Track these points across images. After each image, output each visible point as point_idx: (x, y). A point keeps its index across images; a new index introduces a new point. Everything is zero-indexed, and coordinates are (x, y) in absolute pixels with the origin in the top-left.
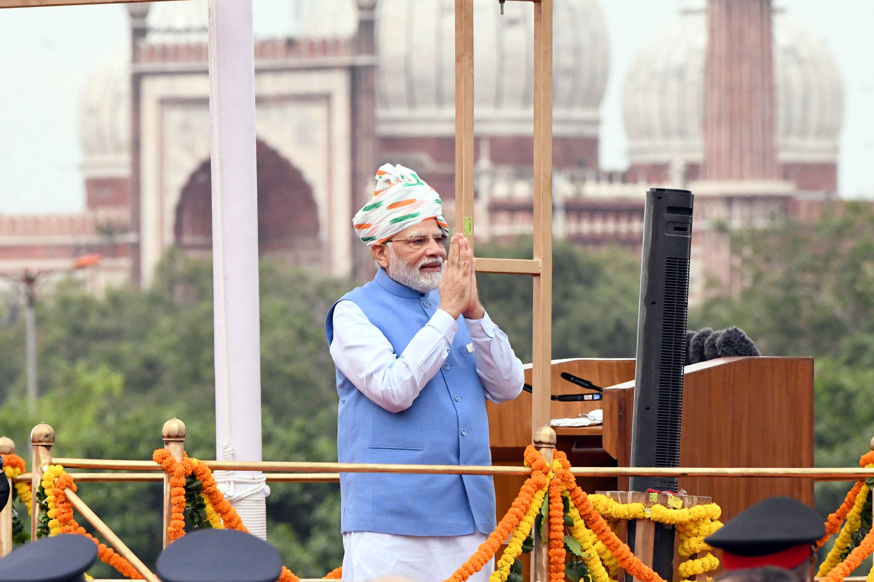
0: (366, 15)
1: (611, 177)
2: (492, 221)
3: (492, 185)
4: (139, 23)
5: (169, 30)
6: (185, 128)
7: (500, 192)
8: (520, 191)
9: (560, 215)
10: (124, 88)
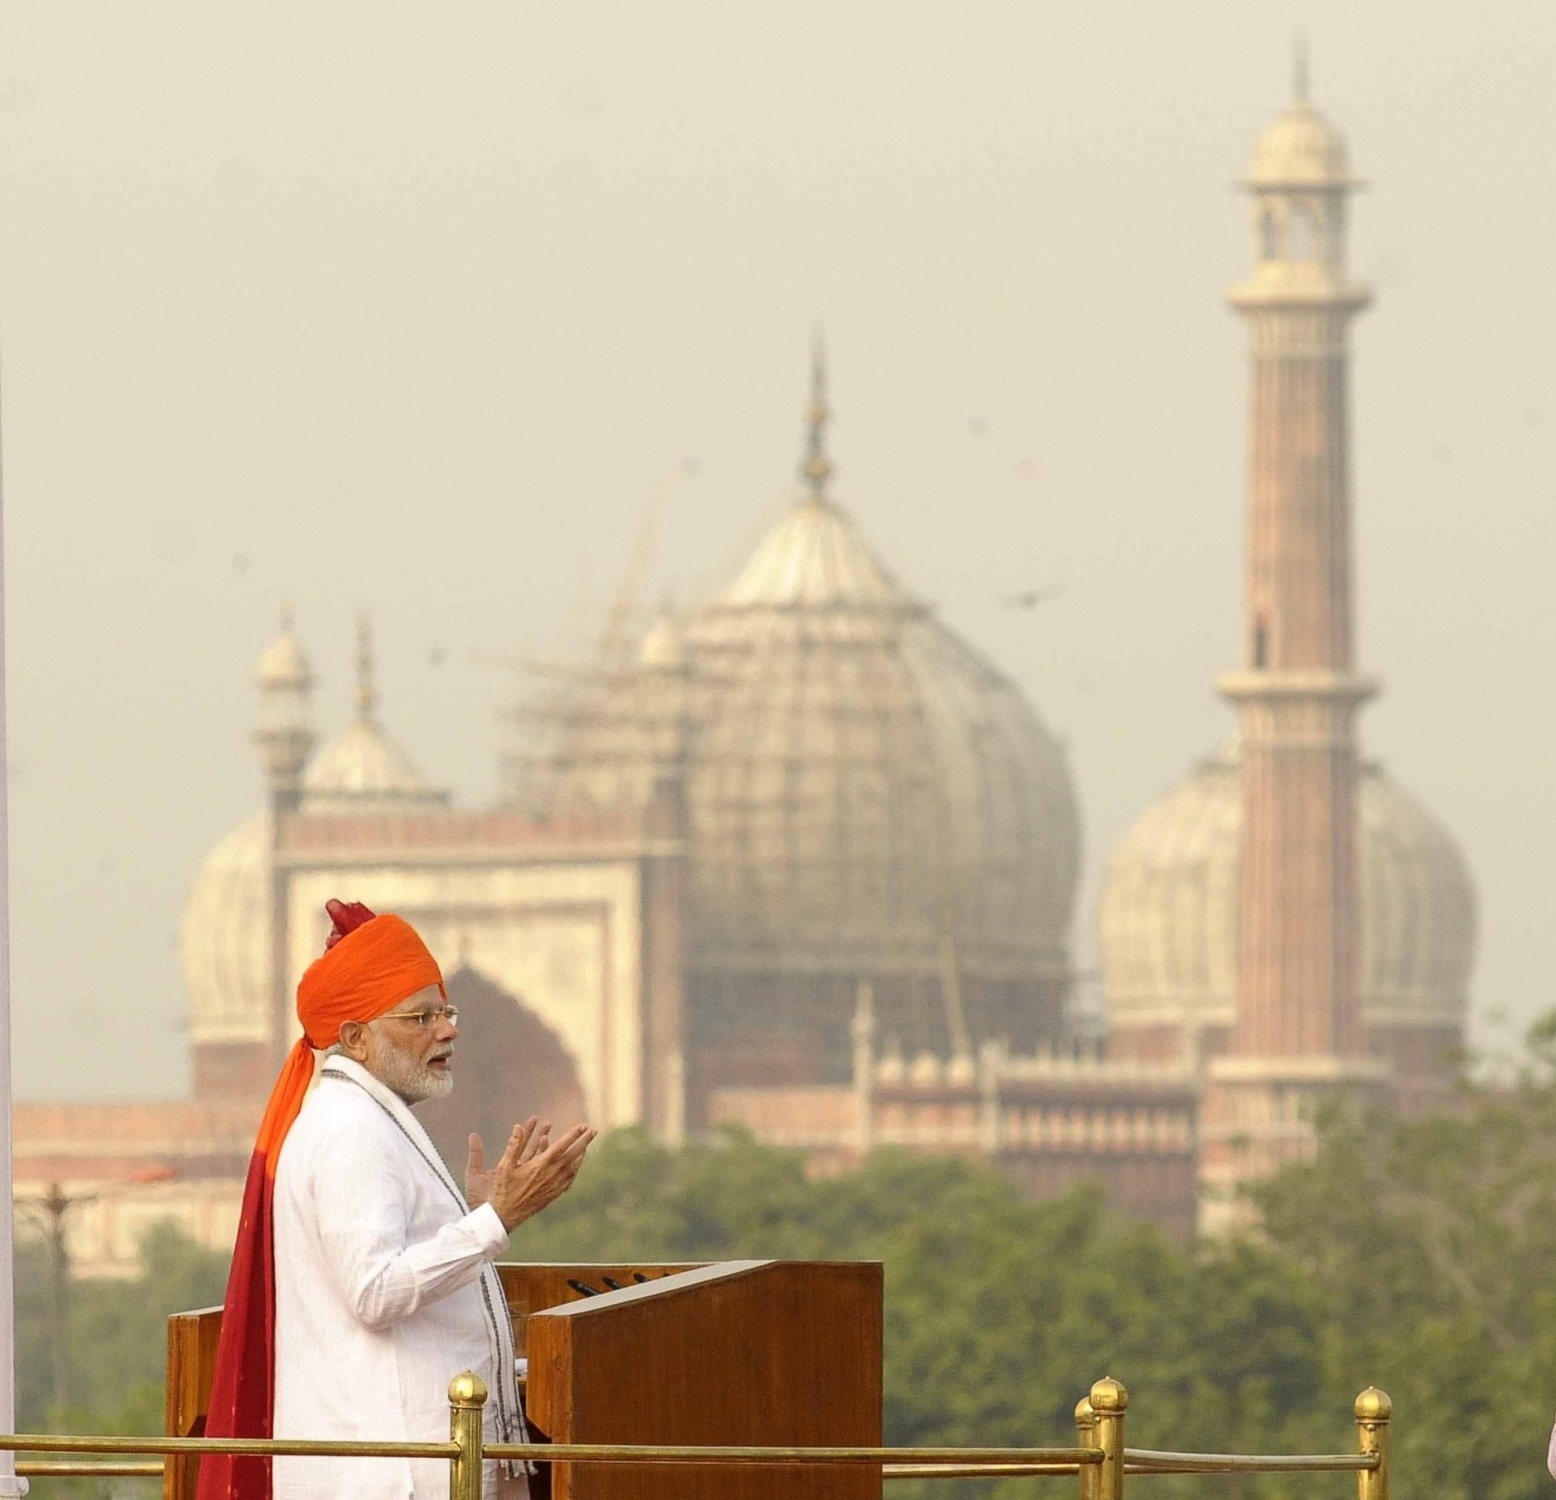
0: (666, 771)
2: (877, 1122)
3: (875, 1066)
4: (289, 782)
5: (338, 794)
7: (891, 1070)
8: (925, 1070)
9: (991, 1111)
10: (262, 891)
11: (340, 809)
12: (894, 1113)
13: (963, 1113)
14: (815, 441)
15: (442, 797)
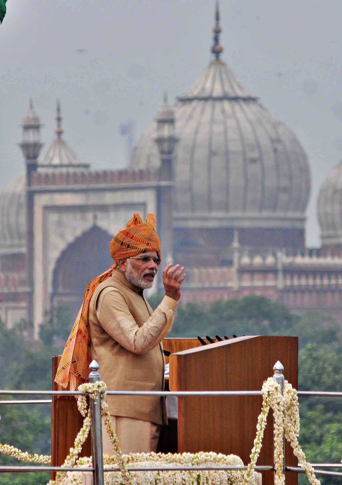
0: (165, 157)
1: (311, 252)
2: (240, 279)
3: (240, 258)
4: (32, 162)
5: (50, 166)
6: (59, 224)
7: (246, 260)
8: (258, 260)
9: (280, 275)
10: (23, 200)
11: (50, 171)
12: (246, 276)
13: (271, 276)
14: (216, 40)
15: (86, 166)
